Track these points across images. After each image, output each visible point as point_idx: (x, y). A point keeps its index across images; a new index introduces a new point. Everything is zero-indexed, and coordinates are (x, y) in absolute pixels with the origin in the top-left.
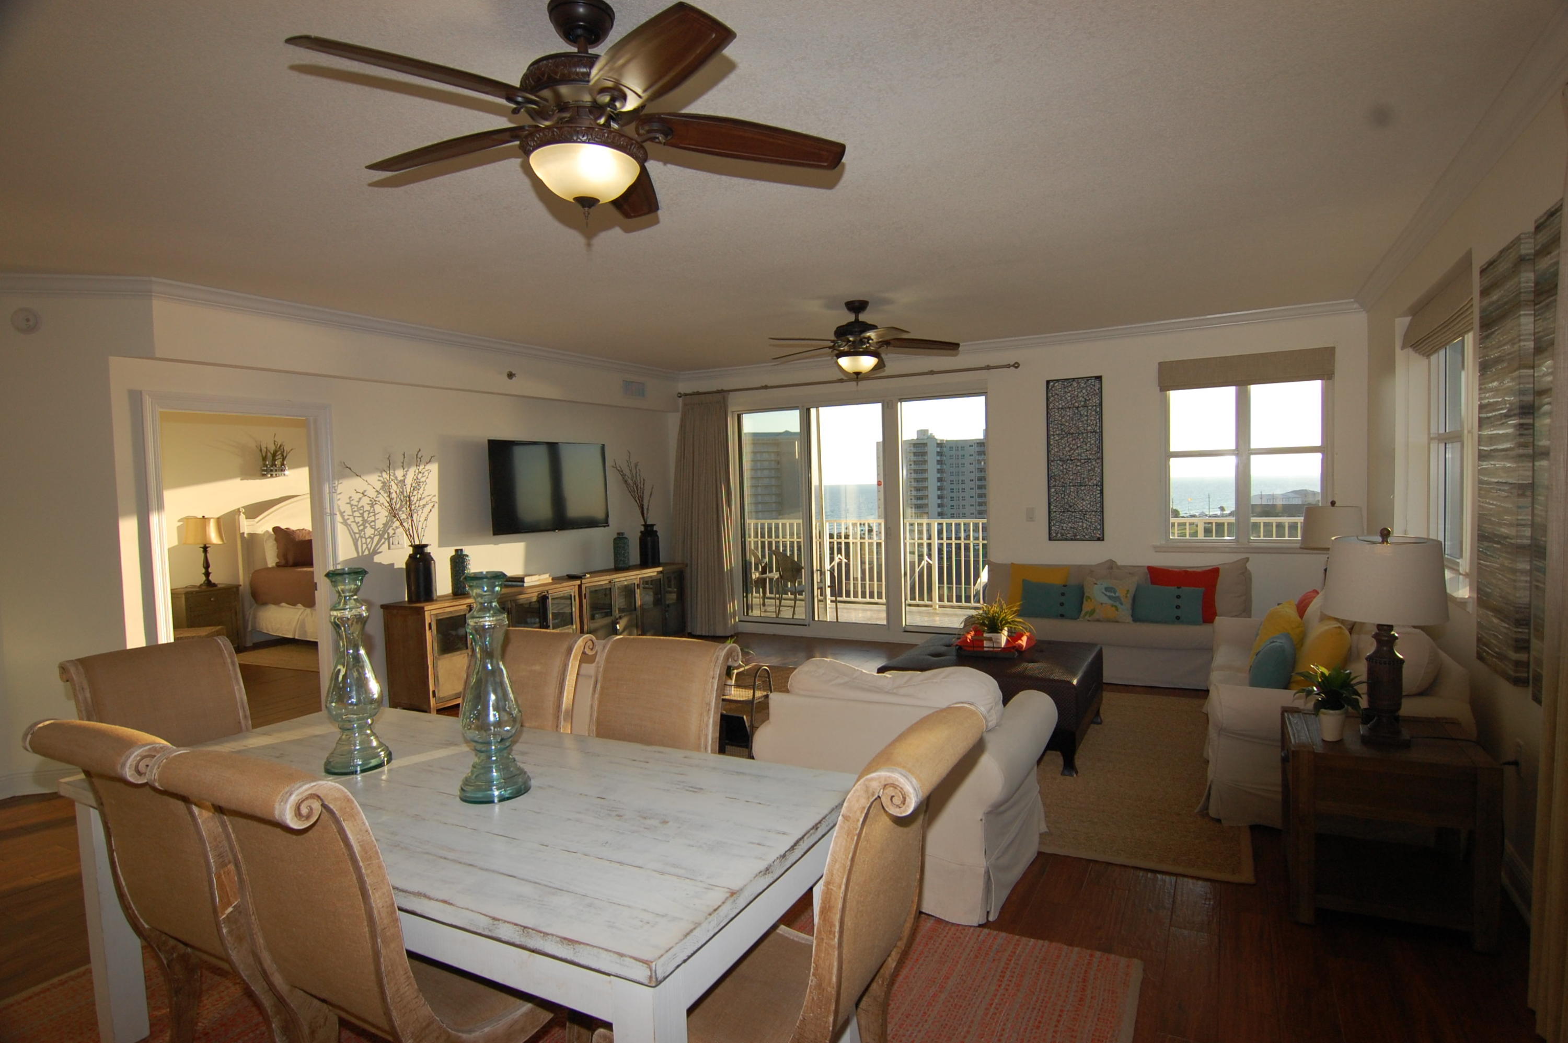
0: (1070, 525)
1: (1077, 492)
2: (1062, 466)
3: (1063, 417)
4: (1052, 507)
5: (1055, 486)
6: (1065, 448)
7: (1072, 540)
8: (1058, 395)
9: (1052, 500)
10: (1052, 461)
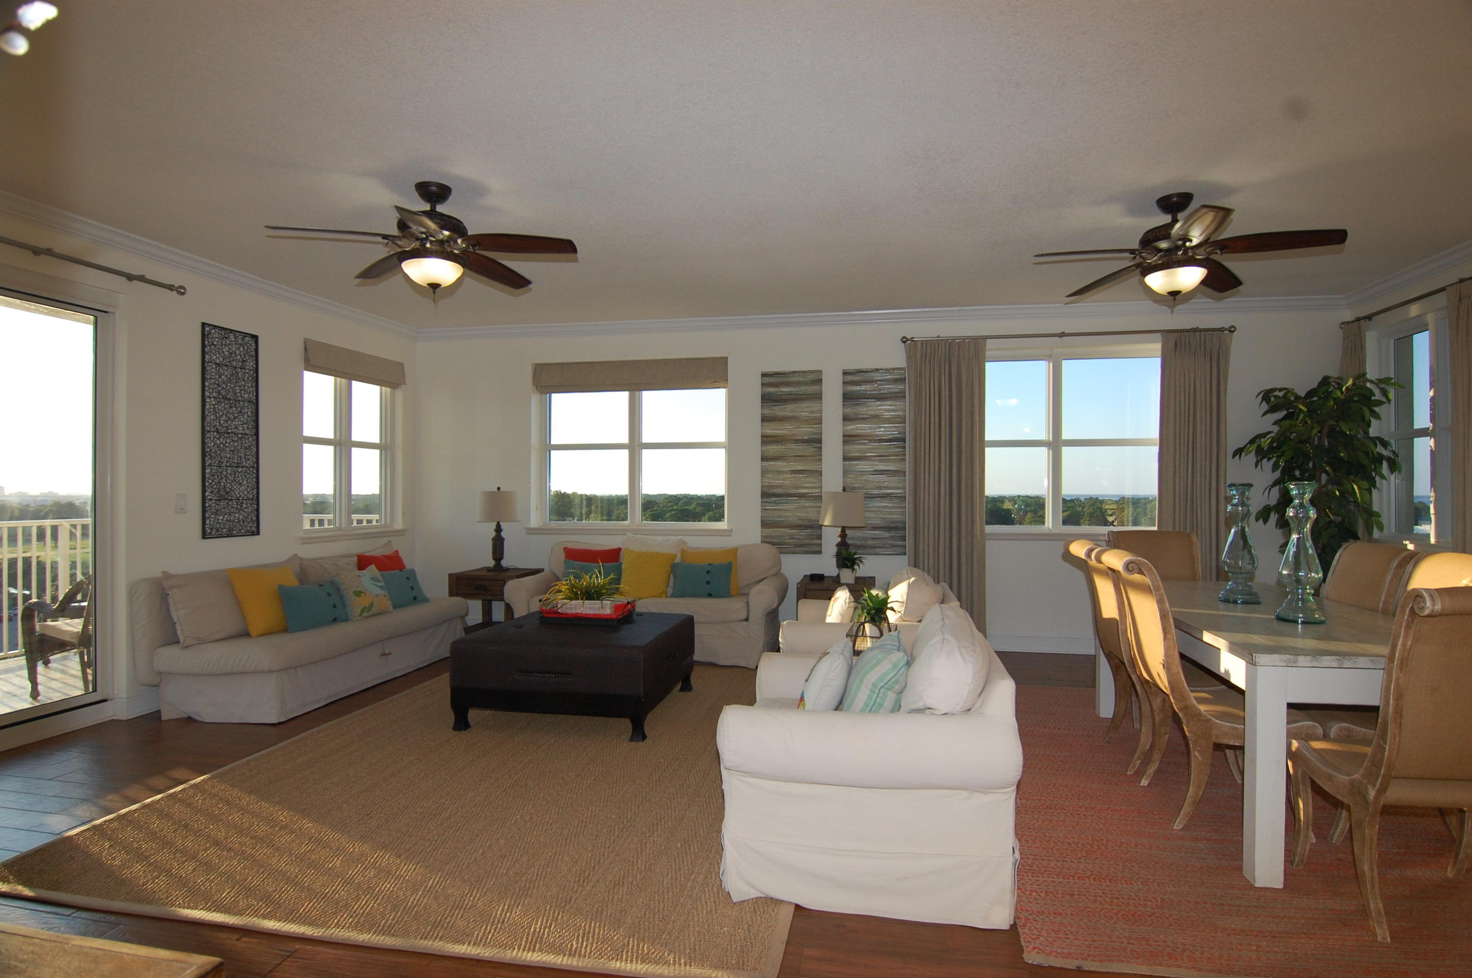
0: (226, 516)
1: (235, 474)
2: (219, 439)
3: (220, 377)
4: (207, 494)
5: (210, 465)
6: (221, 416)
7: (228, 536)
8: (215, 345)
9: (207, 484)
10: (209, 432)
